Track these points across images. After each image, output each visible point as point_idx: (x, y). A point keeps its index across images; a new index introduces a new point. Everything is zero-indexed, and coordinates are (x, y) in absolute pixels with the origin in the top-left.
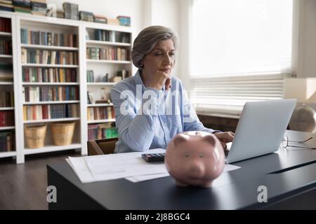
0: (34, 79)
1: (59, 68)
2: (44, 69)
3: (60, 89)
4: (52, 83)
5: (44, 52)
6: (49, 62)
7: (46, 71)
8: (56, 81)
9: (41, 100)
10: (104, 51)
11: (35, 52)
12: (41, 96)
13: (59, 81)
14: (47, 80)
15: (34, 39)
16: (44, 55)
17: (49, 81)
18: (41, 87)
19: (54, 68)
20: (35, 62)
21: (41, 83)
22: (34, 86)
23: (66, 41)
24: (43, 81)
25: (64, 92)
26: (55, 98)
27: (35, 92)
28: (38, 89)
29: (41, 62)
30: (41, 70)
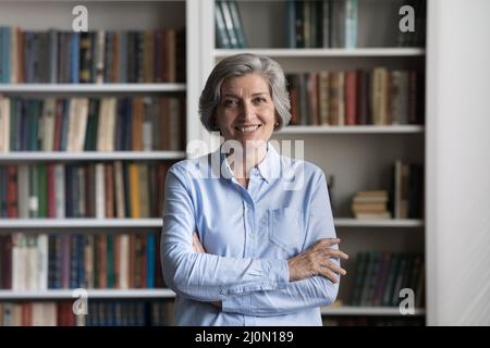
0: (34, 203)
1: (126, 163)
2: (71, 166)
3: (124, 242)
4: (101, 220)
5: (73, 103)
6: (91, 143)
7: (81, 172)
8: (115, 215)
9: (52, 284)
10: (311, 85)
11: (41, 104)
12: (52, 268)
13: (128, 215)
14: (82, 209)
15: (32, 59)
16: (72, 114)
17: (90, 213)
18: (54, 235)
19: (108, 163)
20: (39, 147)
21: (60, 221)
22: (33, 233)
23: (147, 57)
24: (69, 214)
25: (137, 255)
26: (103, 279)
27: (33, 252)
28: (43, 241)
29: (59, 145)
30: (59, 170)
